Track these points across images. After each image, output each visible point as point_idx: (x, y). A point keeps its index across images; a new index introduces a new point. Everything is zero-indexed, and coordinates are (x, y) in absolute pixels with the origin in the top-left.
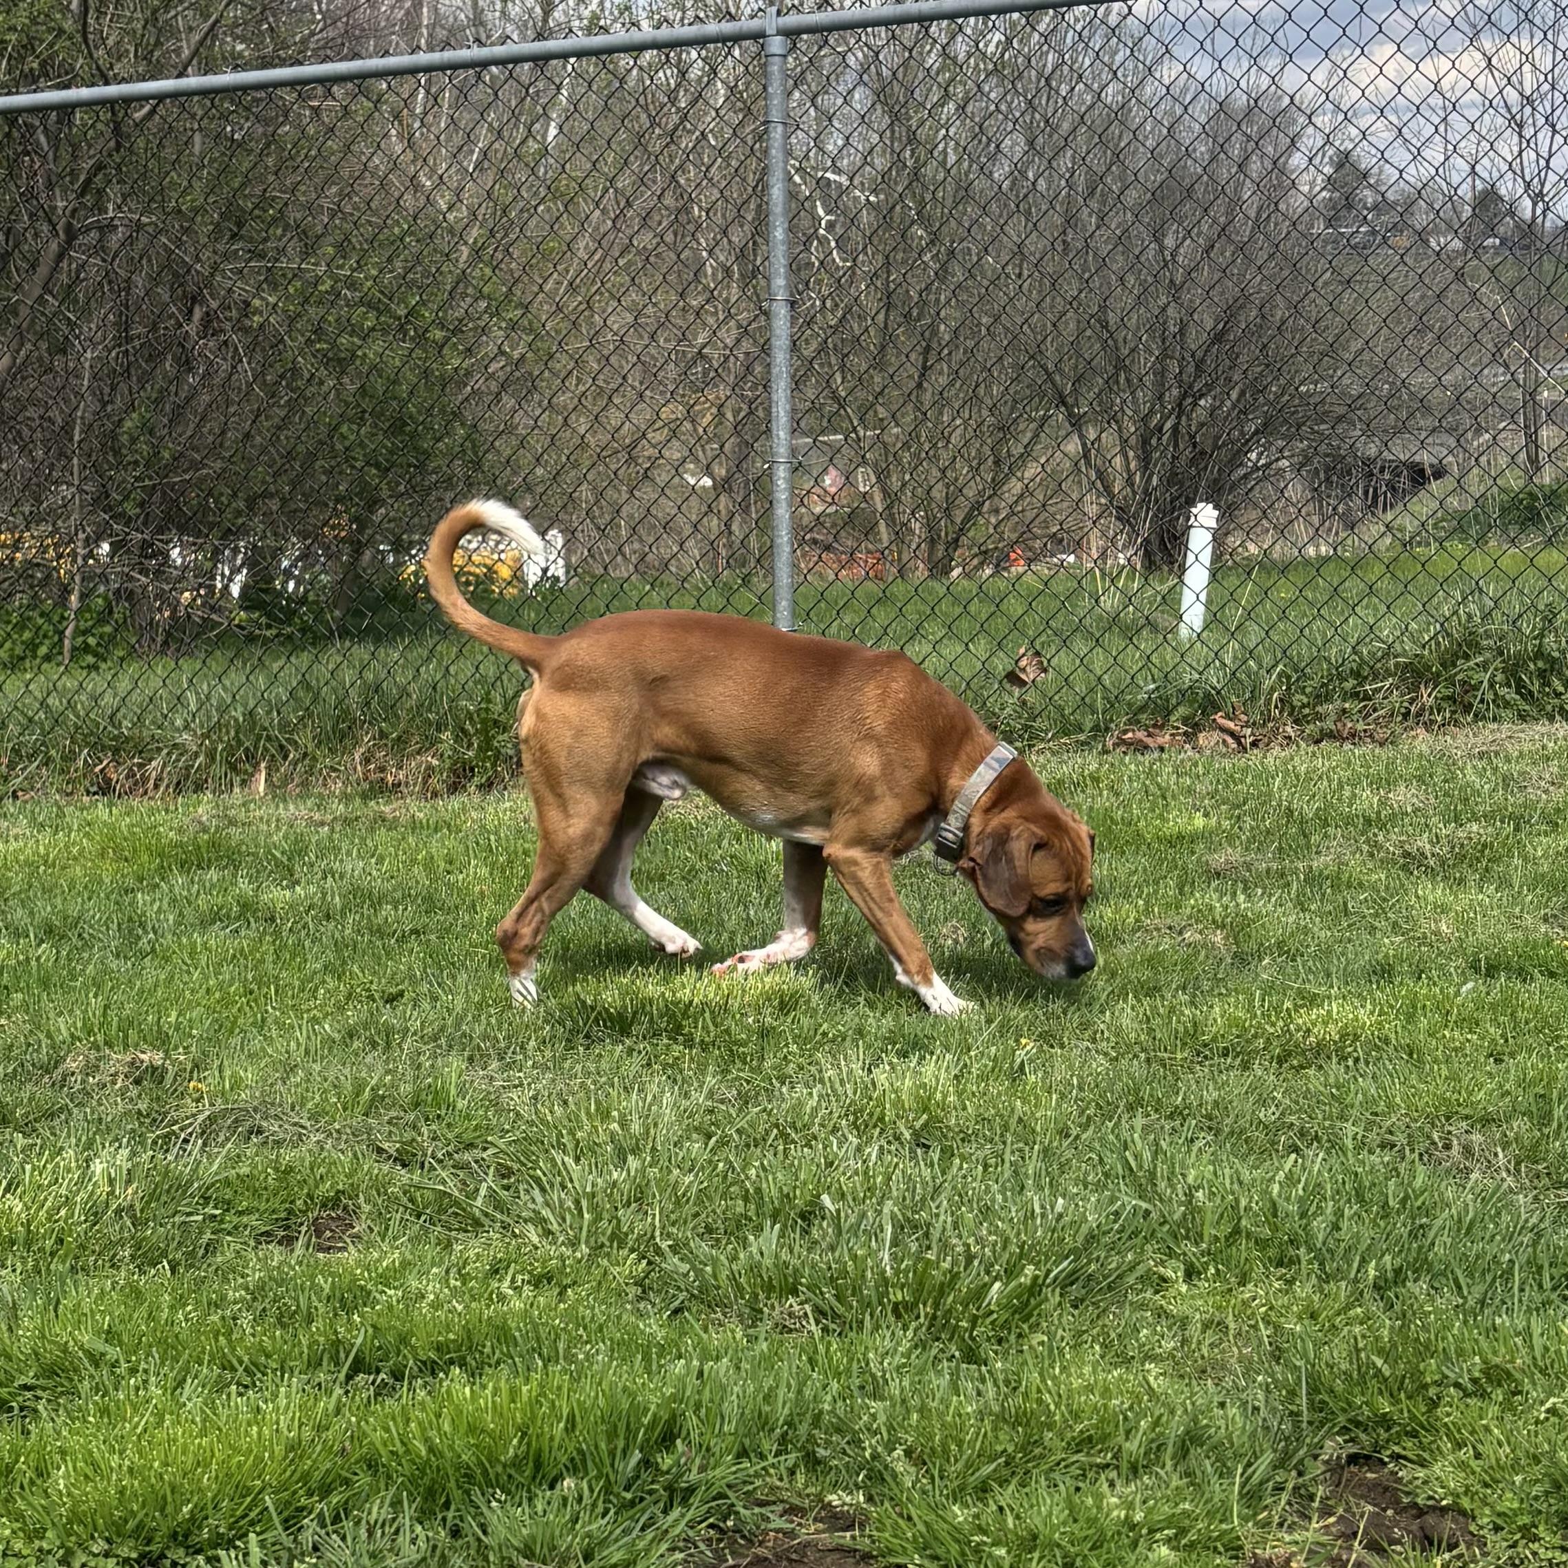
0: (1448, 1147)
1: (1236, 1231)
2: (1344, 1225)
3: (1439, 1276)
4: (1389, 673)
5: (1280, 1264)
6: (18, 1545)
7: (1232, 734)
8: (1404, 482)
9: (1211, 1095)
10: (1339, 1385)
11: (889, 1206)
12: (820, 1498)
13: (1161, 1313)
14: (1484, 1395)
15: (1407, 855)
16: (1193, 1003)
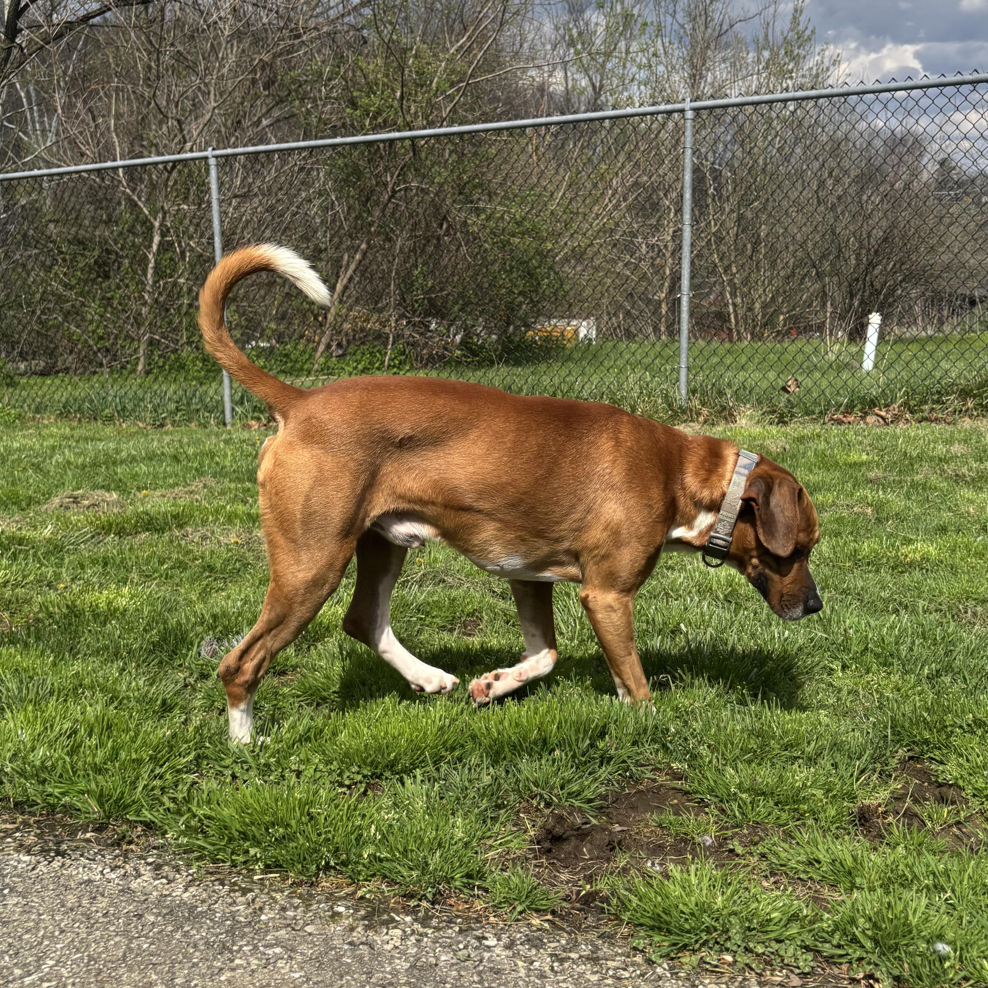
0: (966, 612)
1: (866, 649)
2: (915, 648)
3: (956, 673)
4: (953, 393)
5: (885, 665)
6: (321, 767)
7: (882, 417)
8: (967, 305)
9: (860, 584)
10: (907, 725)
11: (710, 629)
12: (668, 764)
13: (831, 685)
14: (973, 733)
15: (957, 475)
16: (855, 541)
